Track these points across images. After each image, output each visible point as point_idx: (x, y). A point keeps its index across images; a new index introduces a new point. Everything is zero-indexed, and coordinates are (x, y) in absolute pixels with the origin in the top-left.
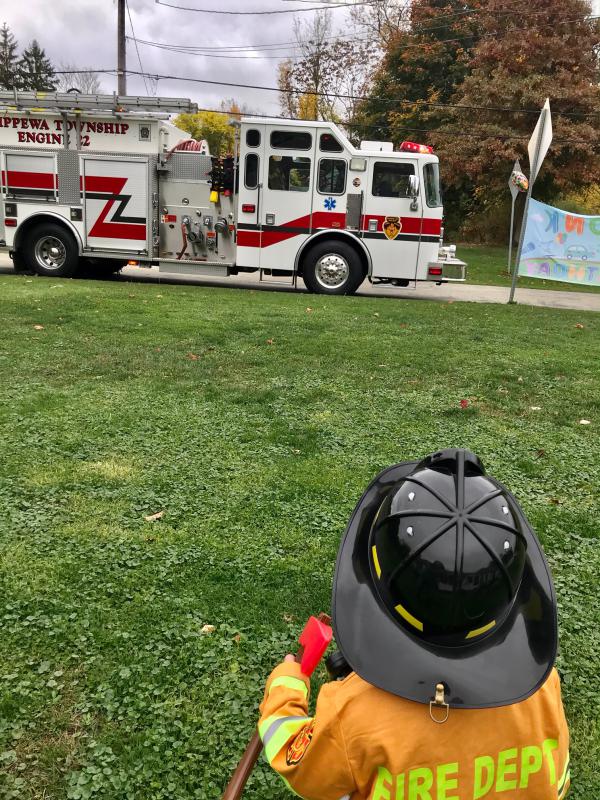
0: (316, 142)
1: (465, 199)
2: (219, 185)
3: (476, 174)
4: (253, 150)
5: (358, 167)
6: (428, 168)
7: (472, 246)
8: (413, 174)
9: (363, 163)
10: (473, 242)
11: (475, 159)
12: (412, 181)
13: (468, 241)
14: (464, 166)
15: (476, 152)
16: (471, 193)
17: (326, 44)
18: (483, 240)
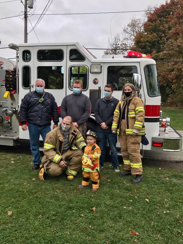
0: (66, 55)
1: (168, 89)
2: (10, 87)
3: (173, 79)
4: (26, 64)
5: (96, 70)
6: (148, 68)
7: (173, 108)
8: (137, 73)
9: (100, 67)
10: (173, 107)
11: (172, 73)
12: (136, 78)
13: (170, 106)
14: (168, 76)
15: (173, 70)
16: (170, 87)
17: (118, 44)
18: (177, 106)
